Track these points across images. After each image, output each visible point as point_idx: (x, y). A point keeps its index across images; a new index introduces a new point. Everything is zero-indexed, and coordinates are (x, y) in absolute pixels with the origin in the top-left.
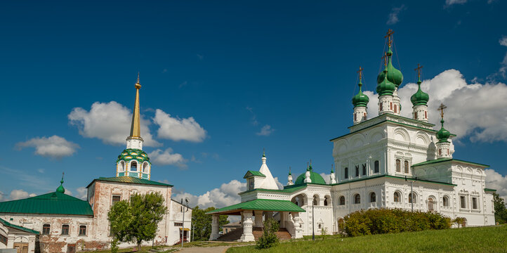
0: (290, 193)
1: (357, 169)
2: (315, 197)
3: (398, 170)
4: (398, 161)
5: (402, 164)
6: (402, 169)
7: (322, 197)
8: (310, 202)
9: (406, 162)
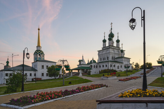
0: (89, 65)
1: (103, 58)
2: (94, 66)
3: (112, 59)
4: (112, 57)
5: (113, 58)
6: (113, 59)
7: (96, 66)
8: (93, 67)
9: (114, 57)
